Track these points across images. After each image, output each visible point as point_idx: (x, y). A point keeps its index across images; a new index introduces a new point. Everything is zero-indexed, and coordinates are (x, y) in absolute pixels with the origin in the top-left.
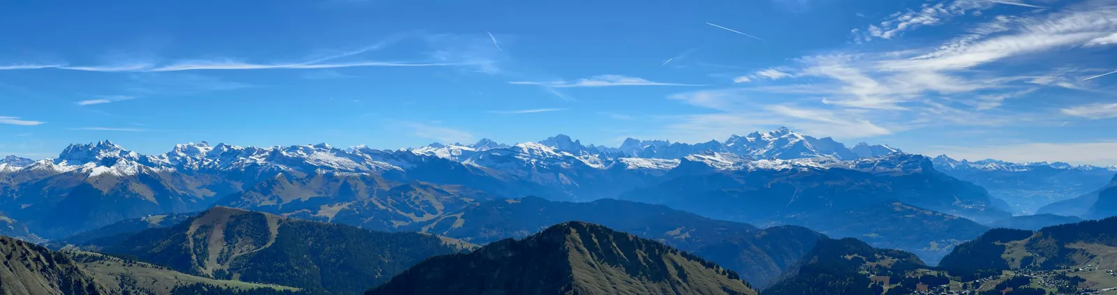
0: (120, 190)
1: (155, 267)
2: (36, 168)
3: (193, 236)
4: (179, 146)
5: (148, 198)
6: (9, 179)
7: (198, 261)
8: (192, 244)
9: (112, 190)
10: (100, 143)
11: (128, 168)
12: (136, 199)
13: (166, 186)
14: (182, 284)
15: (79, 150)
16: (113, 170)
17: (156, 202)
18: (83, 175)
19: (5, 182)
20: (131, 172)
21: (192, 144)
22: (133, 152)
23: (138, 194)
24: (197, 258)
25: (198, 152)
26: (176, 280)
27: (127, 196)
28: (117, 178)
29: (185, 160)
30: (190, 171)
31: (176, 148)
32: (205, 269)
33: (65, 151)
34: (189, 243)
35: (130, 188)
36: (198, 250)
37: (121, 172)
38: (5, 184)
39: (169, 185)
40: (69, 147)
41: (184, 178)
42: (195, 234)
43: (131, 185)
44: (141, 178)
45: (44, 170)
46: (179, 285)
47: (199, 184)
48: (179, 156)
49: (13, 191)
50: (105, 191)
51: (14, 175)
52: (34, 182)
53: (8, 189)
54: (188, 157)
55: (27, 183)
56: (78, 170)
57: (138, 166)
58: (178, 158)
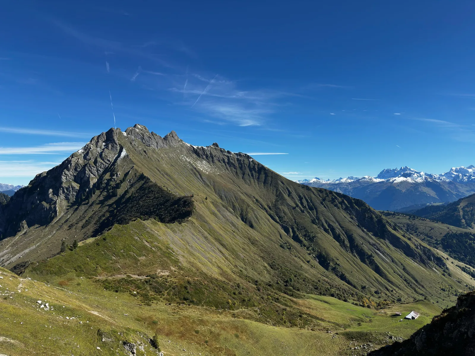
0: (413, 190)
1: (432, 221)
2: (363, 180)
3: (462, 209)
4: (454, 168)
5: (431, 195)
6: (348, 186)
7: (467, 223)
8: (461, 213)
9: (408, 190)
10: (401, 168)
11: (418, 179)
12: (423, 195)
13: (444, 188)
14: (453, 232)
15: (389, 172)
16: (409, 180)
17: (437, 198)
18: (390, 183)
19: (345, 187)
20: (420, 180)
21: (463, 167)
22: (422, 172)
23: (425, 193)
24: (466, 222)
25: (468, 172)
26: (448, 230)
27: (418, 194)
28: (411, 184)
29: (458, 176)
30: (462, 182)
31: (452, 169)
32: (473, 228)
33: (381, 173)
34: (459, 212)
35: (420, 189)
36: (466, 217)
37: (414, 181)
38: (345, 188)
39: (446, 188)
40: (383, 171)
41: (457, 186)
42: (464, 208)
43: (420, 187)
44: (427, 184)
45: (367, 181)
46: (451, 232)
47: (468, 189)
48: (454, 174)
49: (349, 192)
50: (404, 191)
51: (350, 183)
52: (361, 187)
53: (347, 190)
54: (460, 174)
55: (358, 187)
56: (387, 181)
57: (425, 178)
58: (453, 176)
